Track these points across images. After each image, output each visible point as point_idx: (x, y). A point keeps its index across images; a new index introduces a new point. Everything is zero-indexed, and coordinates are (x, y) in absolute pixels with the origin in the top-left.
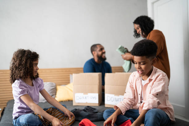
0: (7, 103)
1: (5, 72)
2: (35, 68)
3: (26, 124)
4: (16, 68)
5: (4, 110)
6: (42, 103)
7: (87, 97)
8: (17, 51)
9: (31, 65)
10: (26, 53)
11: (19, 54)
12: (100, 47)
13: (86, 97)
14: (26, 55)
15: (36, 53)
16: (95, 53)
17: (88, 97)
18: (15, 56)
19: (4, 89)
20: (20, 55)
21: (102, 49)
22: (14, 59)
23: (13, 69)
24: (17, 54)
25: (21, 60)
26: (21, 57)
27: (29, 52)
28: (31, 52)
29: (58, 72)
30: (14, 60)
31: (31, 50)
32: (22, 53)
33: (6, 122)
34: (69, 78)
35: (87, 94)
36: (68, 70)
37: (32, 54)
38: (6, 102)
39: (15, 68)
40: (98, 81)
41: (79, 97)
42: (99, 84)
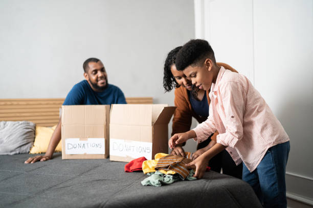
13: (84, 145)
17: (87, 144)
21: (97, 71)
35: (87, 140)
36: (57, 102)
40: (105, 117)
41: (72, 145)
42: (105, 123)
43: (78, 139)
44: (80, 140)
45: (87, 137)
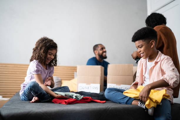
12: (101, 46)
13: (88, 87)
16: (96, 52)
17: (90, 87)
21: (103, 48)
40: (100, 72)
41: (81, 87)
42: (101, 75)
44: (87, 84)
45: (90, 83)
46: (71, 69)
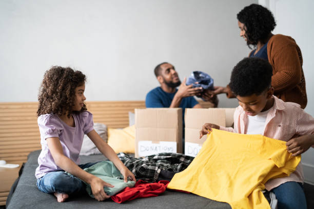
0: (28, 157)
1: (25, 106)
2: (79, 98)
3: (52, 188)
4: (48, 97)
5: (23, 167)
6: (84, 156)
7: (158, 148)
8: (51, 70)
9: (72, 93)
10: (65, 72)
11: (53, 75)
13: (156, 148)
14: (64, 76)
15: (81, 72)
16: (160, 79)
17: (160, 147)
18: (47, 78)
19: (24, 134)
20: (55, 77)
22: (45, 82)
23: (43, 99)
24: (51, 75)
25: (56, 86)
26: (57, 80)
27: (70, 71)
28: (73, 70)
29: (110, 106)
30: (46, 84)
31: (72, 68)
32: (59, 72)
33: (26, 184)
34: (128, 117)
35: (159, 143)
36: (126, 105)
37: (75, 75)
38: (27, 154)
39: (46, 98)
40: (177, 121)
41: (144, 147)
42: (177, 127)
43: (151, 142)
45: (159, 141)
46: (123, 106)
